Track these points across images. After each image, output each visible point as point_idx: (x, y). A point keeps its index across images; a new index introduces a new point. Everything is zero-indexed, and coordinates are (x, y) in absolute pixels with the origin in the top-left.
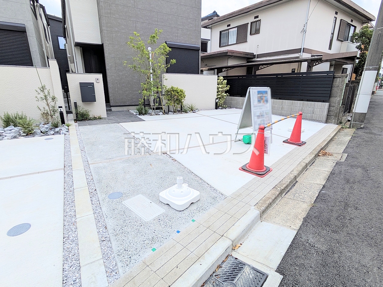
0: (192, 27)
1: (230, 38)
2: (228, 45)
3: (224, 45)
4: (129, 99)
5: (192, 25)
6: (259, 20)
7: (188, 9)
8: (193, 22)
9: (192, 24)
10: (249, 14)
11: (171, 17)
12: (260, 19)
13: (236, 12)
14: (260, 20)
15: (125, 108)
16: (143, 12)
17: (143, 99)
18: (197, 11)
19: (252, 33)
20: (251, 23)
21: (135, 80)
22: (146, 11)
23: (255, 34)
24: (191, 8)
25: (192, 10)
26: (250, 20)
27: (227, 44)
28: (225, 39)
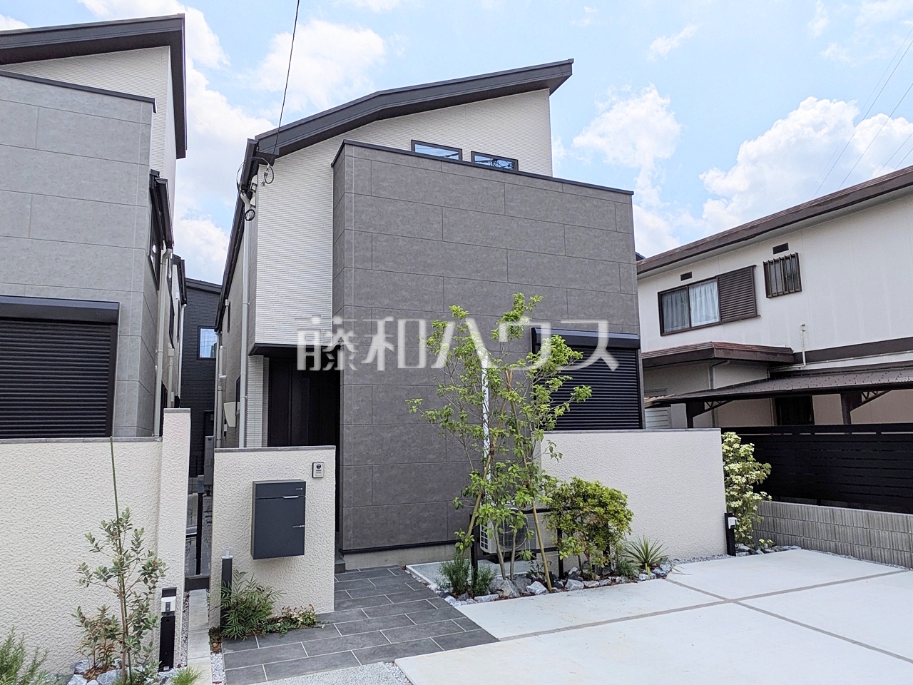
0: (611, 284)
1: (696, 309)
2: (691, 329)
3: (674, 329)
4: (408, 522)
5: (608, 279)
6: (793, 256)
7: (595, 236)
8: (614, 271)
9: (608, 275)
10: (754, 243)
11: (546, 260)
12: (797, 254)
13: (709, 240)
14: (795, 256)
15: (391, 559)
16: (466, 250)
17: (470, 531)
18: (622, 240)
19: (774, 291)
20: (765, 264)
21: (431, 456)
22: (475, 247)
23: (784, 294)
24: (603, 233)
25: (607, 239)
26: (759, 257)
27: (687, 326)
28: (677, 313)
